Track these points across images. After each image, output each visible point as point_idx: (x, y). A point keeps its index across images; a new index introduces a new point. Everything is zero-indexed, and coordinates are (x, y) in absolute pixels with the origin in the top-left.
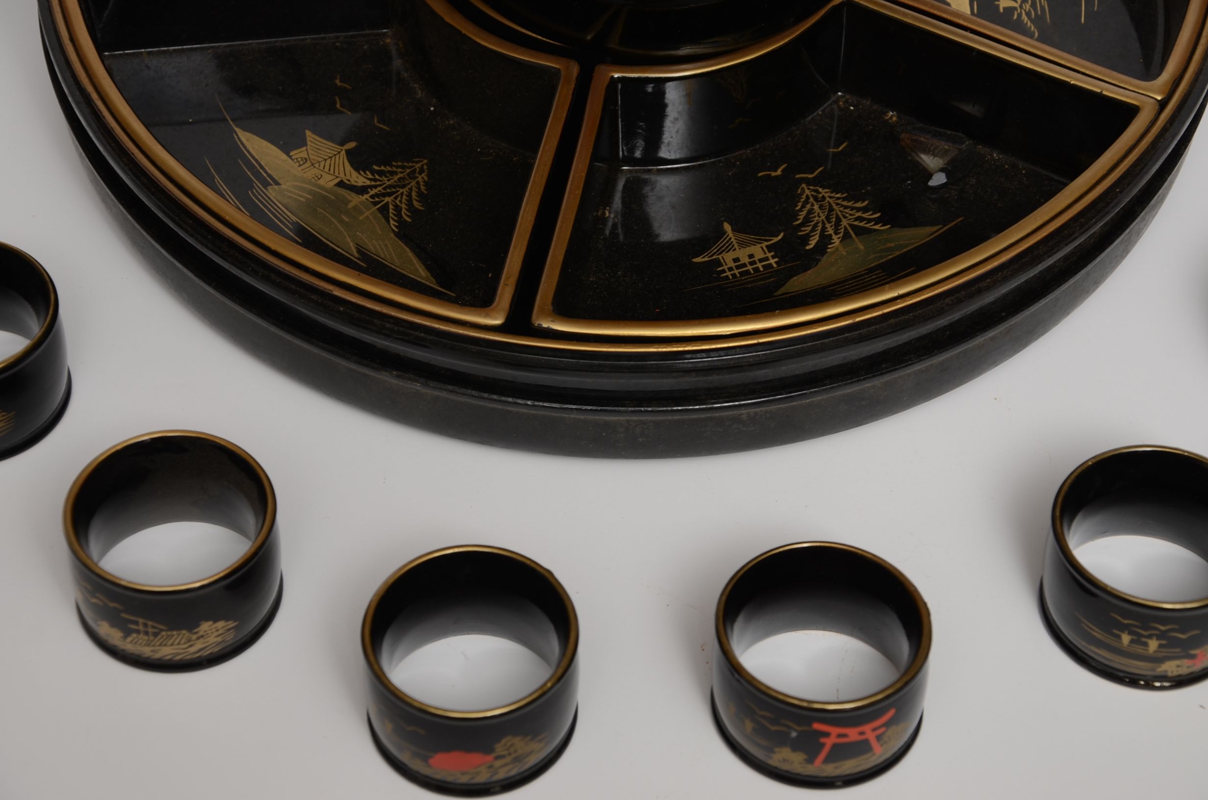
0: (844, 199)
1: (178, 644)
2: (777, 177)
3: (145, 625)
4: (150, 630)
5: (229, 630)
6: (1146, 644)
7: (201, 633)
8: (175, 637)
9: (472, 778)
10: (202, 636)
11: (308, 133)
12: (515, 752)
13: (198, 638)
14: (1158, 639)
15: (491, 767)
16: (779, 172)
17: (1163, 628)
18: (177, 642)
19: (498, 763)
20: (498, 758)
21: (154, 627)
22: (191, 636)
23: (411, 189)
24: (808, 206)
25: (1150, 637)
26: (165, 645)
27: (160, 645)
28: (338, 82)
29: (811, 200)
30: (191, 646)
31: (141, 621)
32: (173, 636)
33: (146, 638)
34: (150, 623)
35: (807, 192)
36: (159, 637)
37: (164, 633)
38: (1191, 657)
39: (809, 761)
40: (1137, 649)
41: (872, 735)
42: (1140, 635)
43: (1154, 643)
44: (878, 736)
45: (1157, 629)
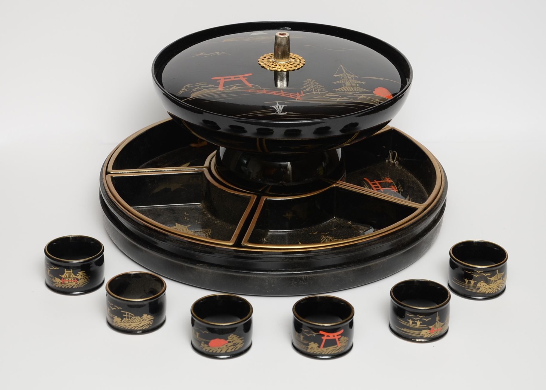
0: (335, 239)
1: (137, 322)
2: (315, 234)
3: (128, 314)
4: (129, 316)
5: (151, 320)
6: (416, 323)
7: (143, 319)
8: (136, 319)
9: (221, 351)
10: (144, 320)
11: (176, 223)
12: (234, 341)
13: (143, 321)
14: (419, 321)
15: (227, 346)
16: (316, 233)
17: (421, 317)
18: (136, 322)
19: (229, 344)
20: (229, 342)
21: (130, 315)
22: (141, 319)
23: (206, 234)
24: (324, 240)
25: (417, 320)
26: (133, 322)
27: (131, 322)
28: (185, 214)
29: (325, 238)
30: (140, 323)
31: (127, 312)
32: (136, 318)
33: (128, 319)
34: (129, 313)
35: (324, 237)
36: (132, 319)
37: (133, 317)
38: (430, 329)
39: (319, 347)
40: (414, 326)
41: (337, 338)
42: (415, 320)
43: (418, 323)
44: (339, 339)
45: (419, 317)
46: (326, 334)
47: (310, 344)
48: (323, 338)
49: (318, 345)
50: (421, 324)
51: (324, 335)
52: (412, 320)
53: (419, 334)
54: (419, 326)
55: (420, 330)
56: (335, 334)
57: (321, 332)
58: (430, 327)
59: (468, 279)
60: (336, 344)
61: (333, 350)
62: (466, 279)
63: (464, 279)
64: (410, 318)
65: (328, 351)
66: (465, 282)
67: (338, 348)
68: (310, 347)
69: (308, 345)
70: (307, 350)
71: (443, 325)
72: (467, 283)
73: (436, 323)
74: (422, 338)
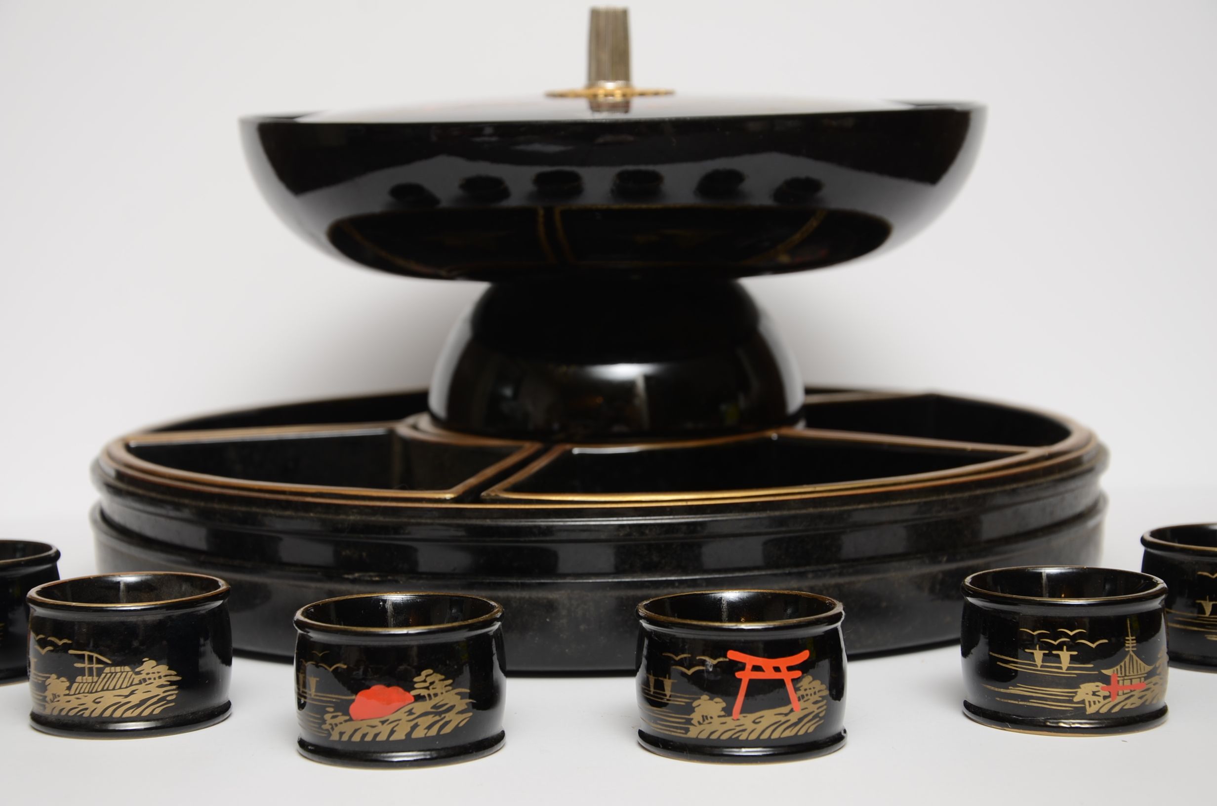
1: (120, 688)
3: (91, 658)
4: (95, 666)
5: (172, 683)
6: (1056, 658)
7: (143, 676)
8: (118, 675)
9: (392, 732)
10: (145, 680)
12: (436, 695)
13: (140, 683)
14: (1068, 650)
15: (410, 712)
17: (1071, 633)
18: (118, 686)
19: (420, 707)
20: (418, 698)
21: (99, 661)
22: (134, 676)
25: (1060, 647)
26: (107, 690)
27: (103, 690)
30: (132, 693)
31: (86, 653)
32: (116, 673)
33: (90, 679)
34: (95, 655)
36: (103, 675)
37: (107, 670)
38: (1106, 680)
39: (728, 711)
40: (1051, 669)
41: (787, 676)
42: (1051, 647)
43: (1065, 656)
44: (795, 681)
45: (1067, 635)
46: (749, 660)
47: (695, 704)
48: (738, 675)
49: (724, 705)
50: (1073, 659)
51: (742, 667)
52: (1041, 649)
53: (1070, 701)
54: (1069, 668)
55: (1073, 683)
56: (783, 662)
57: (733, 655)
58: (1106, 672)
59: (1211, 600)
60: (786, 701)
61: (778, 724)
62: (1205, 599)
63: (1198, 601)
64: (1031, 642)
65: (760, 728)
66: (1204, 613)
67: (793, 718)
68: (696, 717)
69: (689, 709)
70: (687, 730)
71: (1150, 675)
72: (1212, 614)
73: (1127, 659)
74: (1080, 713)
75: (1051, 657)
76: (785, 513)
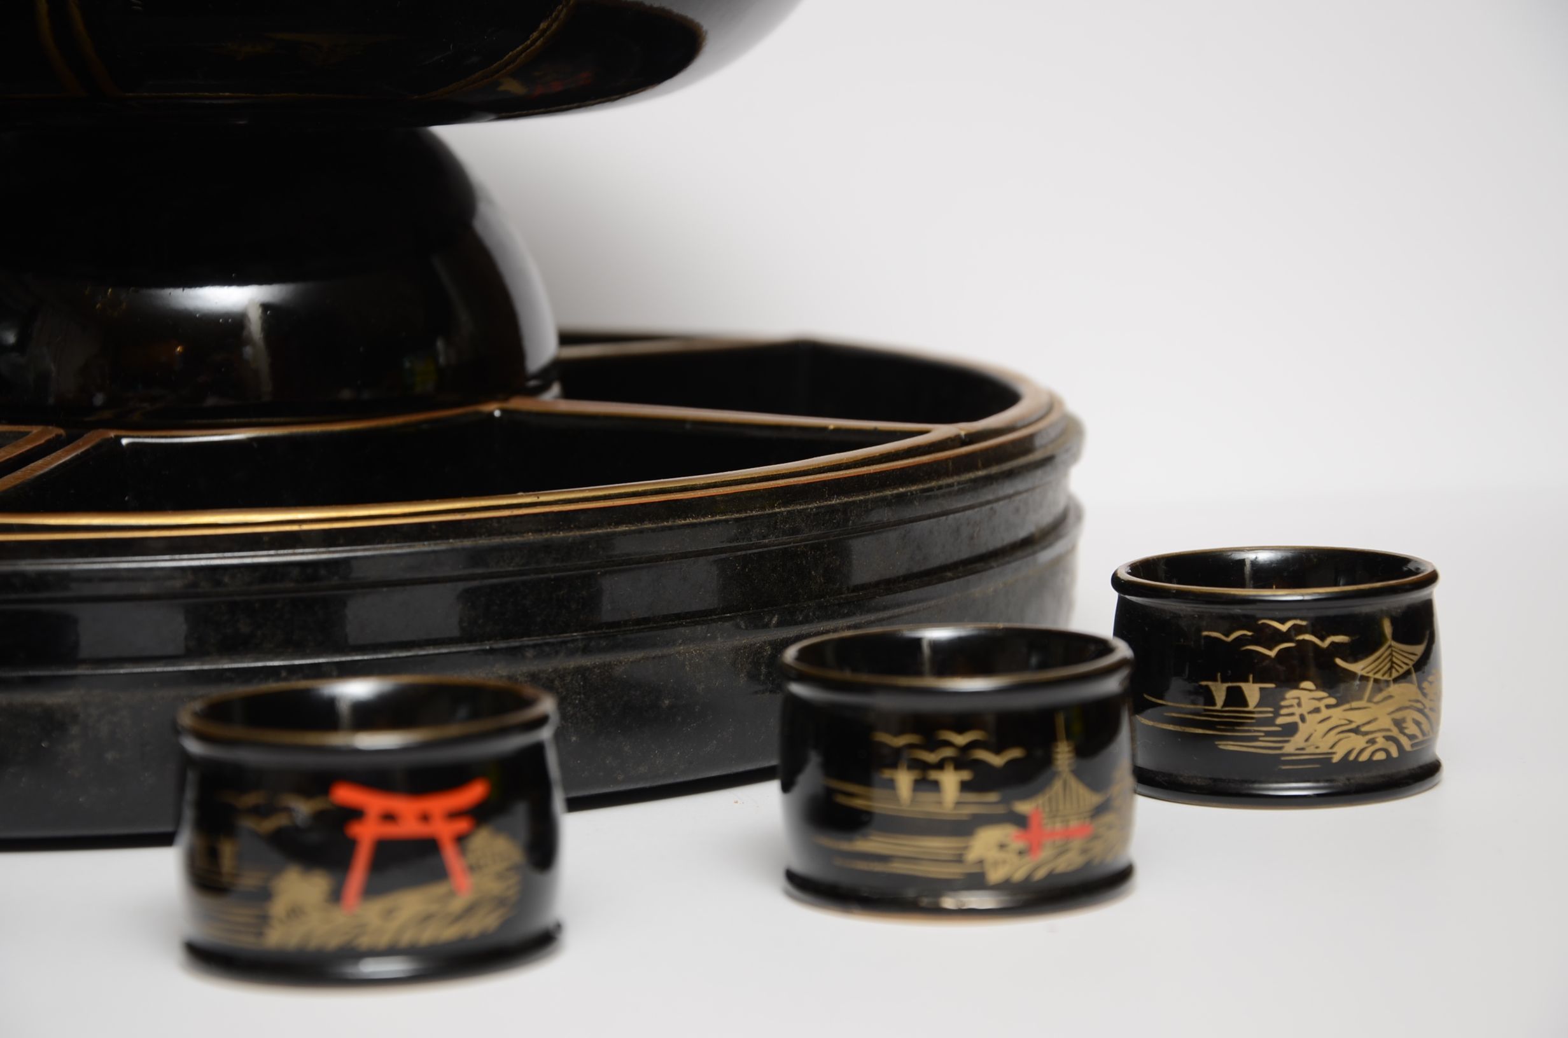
6: (936, 786)
14: (954, 770)
17: (960, 741)
25: (940, 766)
38: (1021, 821)
39: (336, 896)
40: (927, 805)
41: (444, 830)
42: (925, 766)
43: (950, 780)
44: (461, 840)
45: (948, 744)
46: (373, 803)
47: (276, 885)
48: (353, 831)
49: (328, 884)
50: (965, 786)
51: (360, 813)
52: (908, 769)
53: (959, 859)
54: (958, 804)
55: (964, 828)
56: (440, 804)
57: (345, 795)
58: (1024, 807)
59: (1224, 681)
60: (440, 874)
61: (427, 918)
62: (1215, 680)
63: (1204, 683)
64: (894, 759)
65: (393, 926)
66: (1214, 704)
67: (458, 904)
68: (278, 908)
69: (264, 895)
70: (260, 934)
71: (1099, 810)
72: (1226, 704)
73: (1058, 785)
74: (976, 881)
75: (927, 784)
76: (483, 542)
